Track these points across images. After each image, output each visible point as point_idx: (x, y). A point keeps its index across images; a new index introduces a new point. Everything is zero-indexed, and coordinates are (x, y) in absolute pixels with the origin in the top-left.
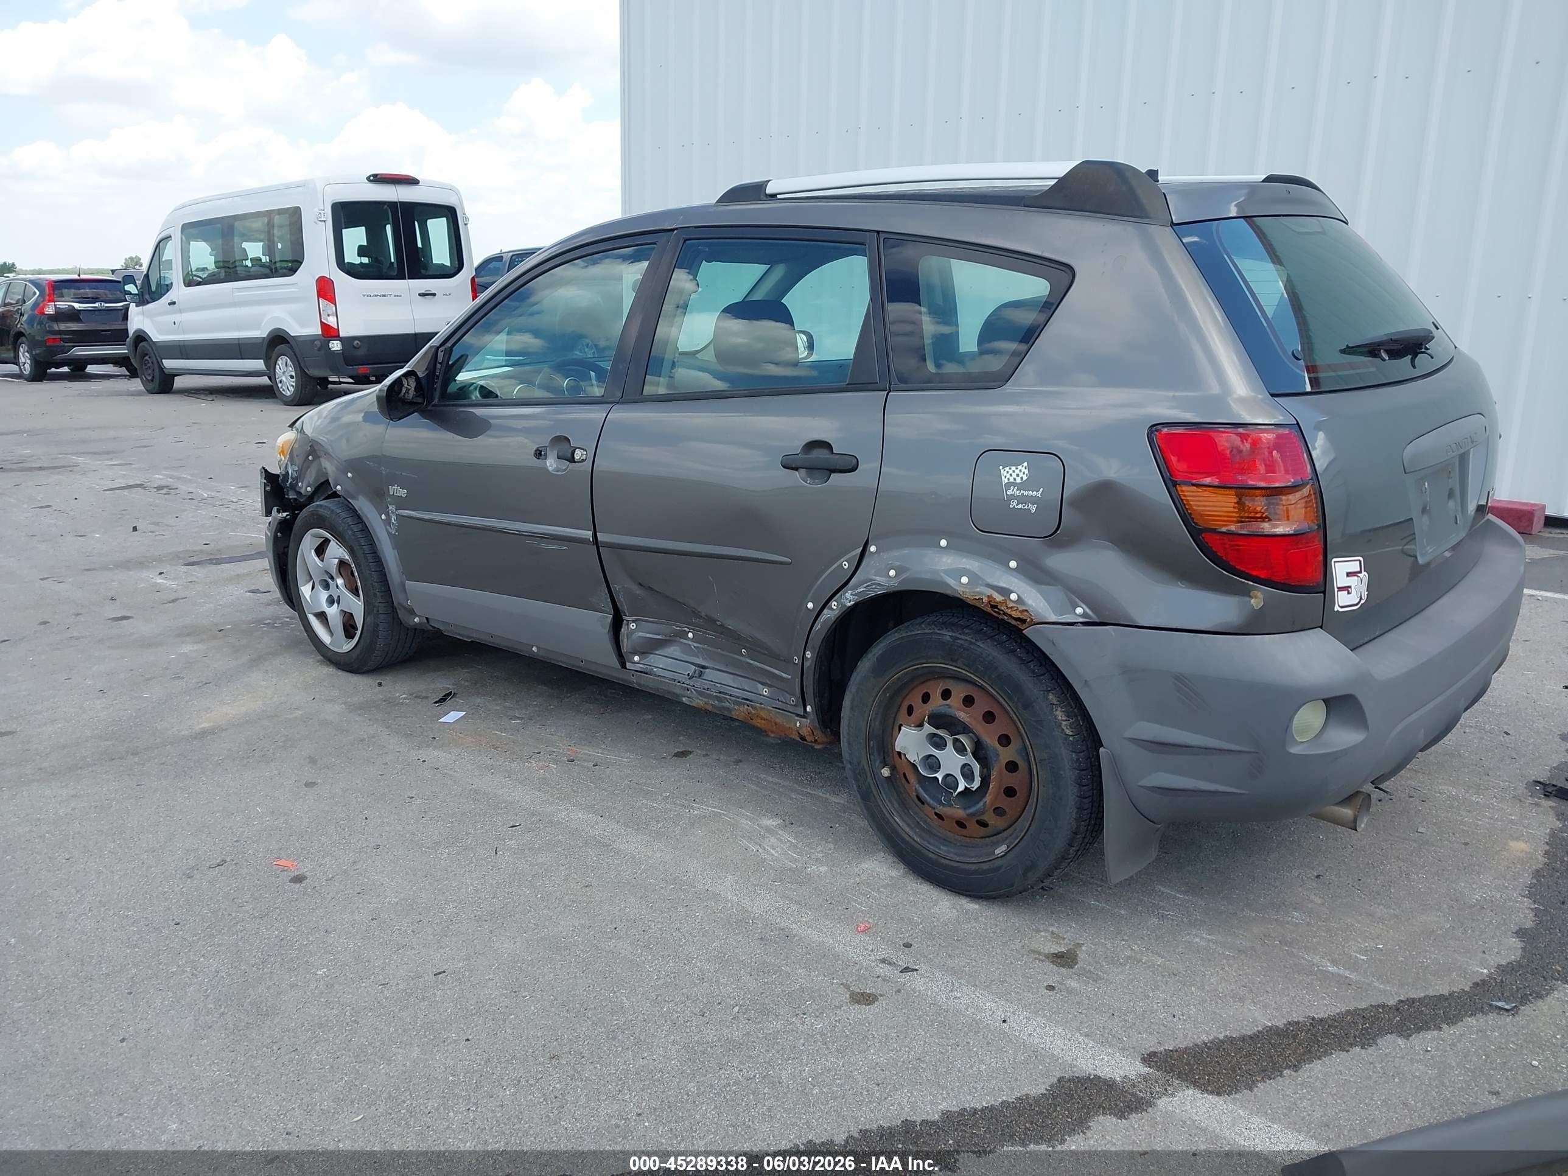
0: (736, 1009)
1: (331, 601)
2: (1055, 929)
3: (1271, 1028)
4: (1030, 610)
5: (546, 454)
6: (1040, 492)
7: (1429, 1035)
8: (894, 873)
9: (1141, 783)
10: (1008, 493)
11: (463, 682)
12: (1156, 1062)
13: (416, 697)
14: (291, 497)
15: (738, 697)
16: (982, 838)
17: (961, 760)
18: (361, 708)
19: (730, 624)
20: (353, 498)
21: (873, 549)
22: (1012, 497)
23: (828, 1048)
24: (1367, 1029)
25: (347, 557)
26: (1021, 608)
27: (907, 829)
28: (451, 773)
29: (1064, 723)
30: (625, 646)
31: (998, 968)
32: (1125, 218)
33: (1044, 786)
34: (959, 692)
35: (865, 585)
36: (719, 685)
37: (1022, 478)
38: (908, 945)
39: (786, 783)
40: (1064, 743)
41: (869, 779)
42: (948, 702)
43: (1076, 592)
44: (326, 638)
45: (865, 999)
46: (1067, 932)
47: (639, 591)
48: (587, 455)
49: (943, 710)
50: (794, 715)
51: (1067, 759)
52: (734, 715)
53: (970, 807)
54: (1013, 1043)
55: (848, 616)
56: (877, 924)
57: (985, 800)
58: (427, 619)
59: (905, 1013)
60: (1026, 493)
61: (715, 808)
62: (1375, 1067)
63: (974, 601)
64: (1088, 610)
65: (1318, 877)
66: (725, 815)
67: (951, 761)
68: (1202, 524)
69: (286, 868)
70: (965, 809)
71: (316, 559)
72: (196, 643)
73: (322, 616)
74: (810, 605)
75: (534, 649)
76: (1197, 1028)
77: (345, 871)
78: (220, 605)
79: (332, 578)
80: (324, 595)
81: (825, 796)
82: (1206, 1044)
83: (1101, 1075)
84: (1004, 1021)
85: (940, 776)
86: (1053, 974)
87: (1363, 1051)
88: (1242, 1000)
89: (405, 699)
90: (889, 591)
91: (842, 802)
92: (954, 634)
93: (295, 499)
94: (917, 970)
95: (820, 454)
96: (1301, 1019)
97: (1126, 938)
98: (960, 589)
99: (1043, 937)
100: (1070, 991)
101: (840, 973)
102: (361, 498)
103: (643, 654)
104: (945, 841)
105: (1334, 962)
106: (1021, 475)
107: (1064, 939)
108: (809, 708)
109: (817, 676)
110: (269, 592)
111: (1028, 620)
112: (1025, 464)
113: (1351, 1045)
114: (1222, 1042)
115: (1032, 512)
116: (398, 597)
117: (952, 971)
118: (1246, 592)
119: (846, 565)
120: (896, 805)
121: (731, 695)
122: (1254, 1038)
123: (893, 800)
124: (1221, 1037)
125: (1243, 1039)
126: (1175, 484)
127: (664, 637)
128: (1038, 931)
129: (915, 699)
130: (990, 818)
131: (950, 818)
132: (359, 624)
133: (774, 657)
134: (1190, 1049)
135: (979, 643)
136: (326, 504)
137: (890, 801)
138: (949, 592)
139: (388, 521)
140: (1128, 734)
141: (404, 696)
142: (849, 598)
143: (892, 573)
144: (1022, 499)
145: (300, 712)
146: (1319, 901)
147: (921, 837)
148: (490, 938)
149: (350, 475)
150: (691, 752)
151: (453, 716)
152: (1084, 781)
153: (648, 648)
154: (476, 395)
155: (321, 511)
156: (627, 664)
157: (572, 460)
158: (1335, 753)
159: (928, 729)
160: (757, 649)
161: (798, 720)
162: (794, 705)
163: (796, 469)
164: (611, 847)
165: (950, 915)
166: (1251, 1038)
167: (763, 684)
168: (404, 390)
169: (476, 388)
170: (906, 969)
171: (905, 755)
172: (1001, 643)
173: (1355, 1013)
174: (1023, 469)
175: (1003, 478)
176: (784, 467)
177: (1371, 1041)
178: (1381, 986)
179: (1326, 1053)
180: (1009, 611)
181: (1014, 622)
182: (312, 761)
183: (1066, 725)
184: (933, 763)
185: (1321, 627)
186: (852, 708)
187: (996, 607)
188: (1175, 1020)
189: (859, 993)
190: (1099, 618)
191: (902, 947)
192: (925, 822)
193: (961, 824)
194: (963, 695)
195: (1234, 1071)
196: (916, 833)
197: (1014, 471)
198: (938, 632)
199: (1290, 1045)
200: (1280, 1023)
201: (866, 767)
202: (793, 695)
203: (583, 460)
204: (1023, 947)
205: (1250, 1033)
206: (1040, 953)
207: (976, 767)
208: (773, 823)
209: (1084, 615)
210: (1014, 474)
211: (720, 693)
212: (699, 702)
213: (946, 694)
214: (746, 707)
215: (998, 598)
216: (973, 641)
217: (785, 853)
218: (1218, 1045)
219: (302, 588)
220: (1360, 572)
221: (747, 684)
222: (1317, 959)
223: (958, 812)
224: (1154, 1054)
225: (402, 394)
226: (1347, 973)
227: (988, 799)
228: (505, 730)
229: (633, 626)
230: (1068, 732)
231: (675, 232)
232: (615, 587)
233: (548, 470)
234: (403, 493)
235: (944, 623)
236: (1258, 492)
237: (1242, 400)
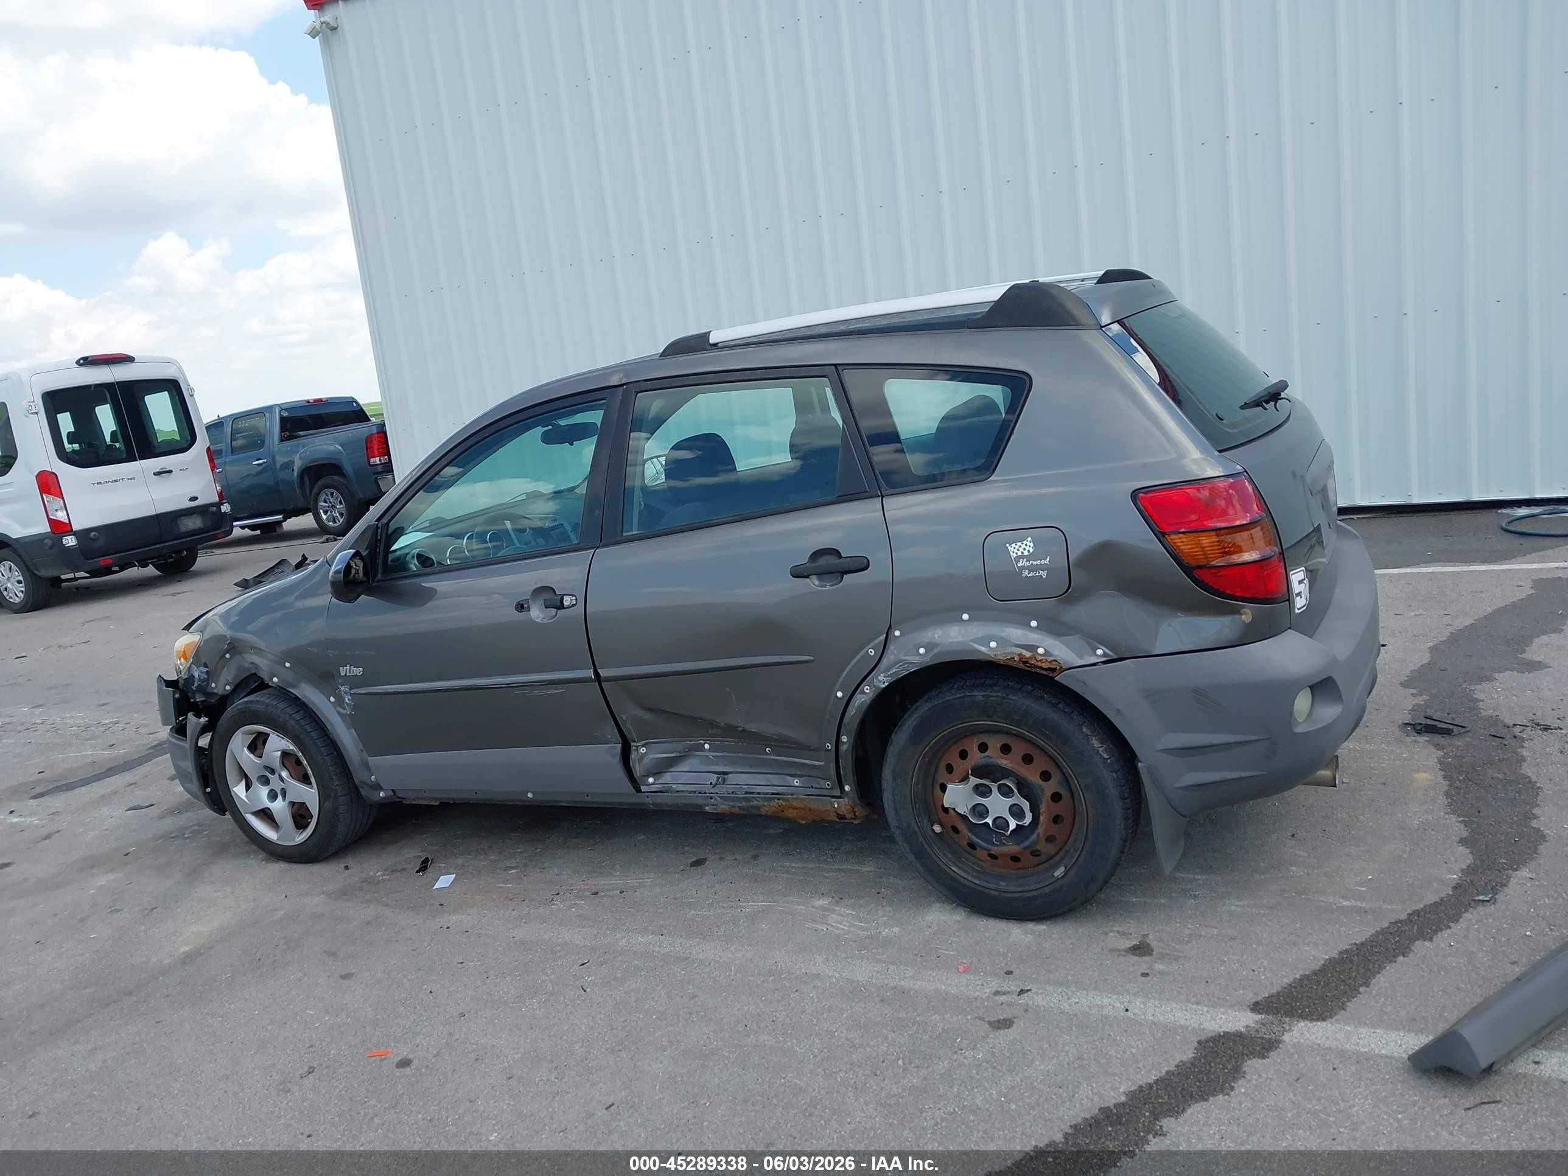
0: (900, 1062)
1: (273, 796)
2: (1120, 929)
3: (1330, 959)
4: (1058, 659)
5: (529, 606)
6: (1048, 560)
7: (1446, 934)
8: (957, 918)
9: (1177, 785)
10: (1019, 565)
11: (433, 846)
12: (1262, 1009)
13: (393, 871)
14: (198, 700)
15: (767, 794)
16: (1035, 866)
17: (1009, 801)
18: (345, 893)
19: (752, 727)
20: (294, 686)
21: (897, 633)
22: (1023, 568)
23: (999, 1071)
24: (1398, 941)
25: (292, 747)
26: (1050, 659)
27: (965, 876)
28: (483, 932)
29: (1101, 749)
30: (638, 770)
31: (1094, 971)
32: (1063, 328)
33: (1092, 807)
34: (994, 743)
35: (897, 666)
36: (746, 787)
37: (1029, 551)
38: (1009, 973)
40: (1104, 767)
41: (921, 839)
42: (987, 754)
43: (1094, 639)
44: (270, 834)
45: (1005, 1024)
46: (1129, 928)
47: (647, 716)
48: (576, 599)
49: (985, 761)
50: (829, 798)
51: (1110, 779)
52: (763, 811)
53: (1022, 842)
54: (1144, 1025)
55: (883, 697)
56: (971, 962)
57: (1038, 831)
58: (393, 790)
59: (1043, 1027)
60: (1035, 563)
61: (762, 902)
62: (1421, 968)
63: (1007, 661)
64: (1107, 651)
65: (1293, 836)
66: (776, 906)
67: (998, 805)
68: (1193, 563)
69: (383, 1057)
70: (1019, 844)
71: (252, 756)
72: (107, 872)
73: (265, 814)
74: (839, 694)
75: (530, 795)
76: (1277, 975)
77: (447, 1044)
78: (107, 830)
79: (273, 772)
80: (264, 792)
82: (1290, 985)
83: (1228, 1030)
84: (1127, 1010)
85: (989, 820)
86: (1142, 963)
87: (1406, 959)
88: (1295, 944)
89: (383, 875)
90: (922, 667)
92: (985, 693)
93: (202, 701)
94: (1030, 990)
95: (830, 560)
96: (1348, 947)
97: (1178, 921)
98: (992, 654)
99: (1113, 937)
100: (1162, 973)
101: (968, 1009)
102: (303, 685)
103: (656, 774)
104: (1004, 878)
105: (1344, 898)
106: (1027, 548)
107: (1131, 934)
108: (847, 788)
109: (854, 756)
111: (1058, 668)
112: (1029, 539)
113: (1395, 956)
114: (1301, 980)
115: (1044, 577)
116: (359, 775)
117: (1058, 983)
118: (1236, 611)
119: (872, 652)
120: (950, 856)
121: (759, 793)
122: (1323, 970)
123: (945, 852)
124: (1298, 976)
125: (1314, 973)
126: (1164, 534)
127: (678, 754)
128: (1106, 934)
129: (954, 758)
130: (1042, 846)
131: (1004, 855)
132: (314, 809)
133: (801, 748)
134: (1281, 992)
135: (1011, 697)
136: (256, 699)
137: (944, 855)
138: (981, 657)
139: (340, 702)
140: (1160, 747)
141: (379, 873)
142: (882, 680)
143: (922, 651)
144: (1032, 569)
145: (281, 913)
146: (1304, 854)
147: (980, 879)
148: (635, 1065)
149: (287, 665)
150: (705, 859)
151: (445, 881)
152: (1126, 795)
153: (660, 768)
154: (414, 565)
155: (252, 707)
156: (642, 787)
157: (561, 606)
158: (1325, 727)
159: (974, 781)
160: (782, 744)
161: (834, 802)
162: (831, 789)
163: (807, 577)
164: (690, 959)
165: (1027, 940)
166: (1320, 971)
167: (792, 776)
168: (353, 572)
169: (413, 557)
170: (1022, 992)
171: (954, 809)
172: (1029, 693)
173: (1383, 931)
174: (1028, 543)
175: (1011, 553)
176: (794, 577)
177: (1407, 950)
178: (1389, 907)
179: (1381, 968)
180: (1039, 664)
181: (1044, 672)
183: (1102, 751)
184: (981, 811)
185: (1290, 628)
186: (894, 778)
187: (1027, 662)
188: (1256, 973)
189: (995, 1021)
190: (1117, 654)
191: (1006, 975)
192: (978, 866)
193: (1015, 859)
194: (999, 745)
195: (1324, 1000)
196: (974, 877)
197: (1020, 546)
198: (970, 694)
199: (1351, 968)
200: (1334, 954)
201: (916, 828)
202: (829, 780)
203: (574, 605)
204: (1102, 949)
205: (1318, 968)
206: (1119, 950)
207: (1026, 805)
208: (825, 902)
209: (1105, 655)
210: (1021, 549)
211: (746, 793)
212: (723, 807)
213: (983, 747)
214: (776, 801)
215: (1028, 654)
216: (1005, 696)
217: (853, 925)
218: (1302, 982)
219: (234, 789)
220: (1304, 579)
221: (775, 779)
222: (1331, 899)
223: (1013, 848)
224: (1256, 1004)
225: (352, 575)
226: (1359, 904)
227: (1040, 830)
228: (507, 882)
229: (643, 750)
230: (1106, 756)
231: (625, 387)
232: (622, 717)
233: (537, 623)
234: (358, 671)
235: (973, 686)
236: (1223, 531)
237: (1194, 460)
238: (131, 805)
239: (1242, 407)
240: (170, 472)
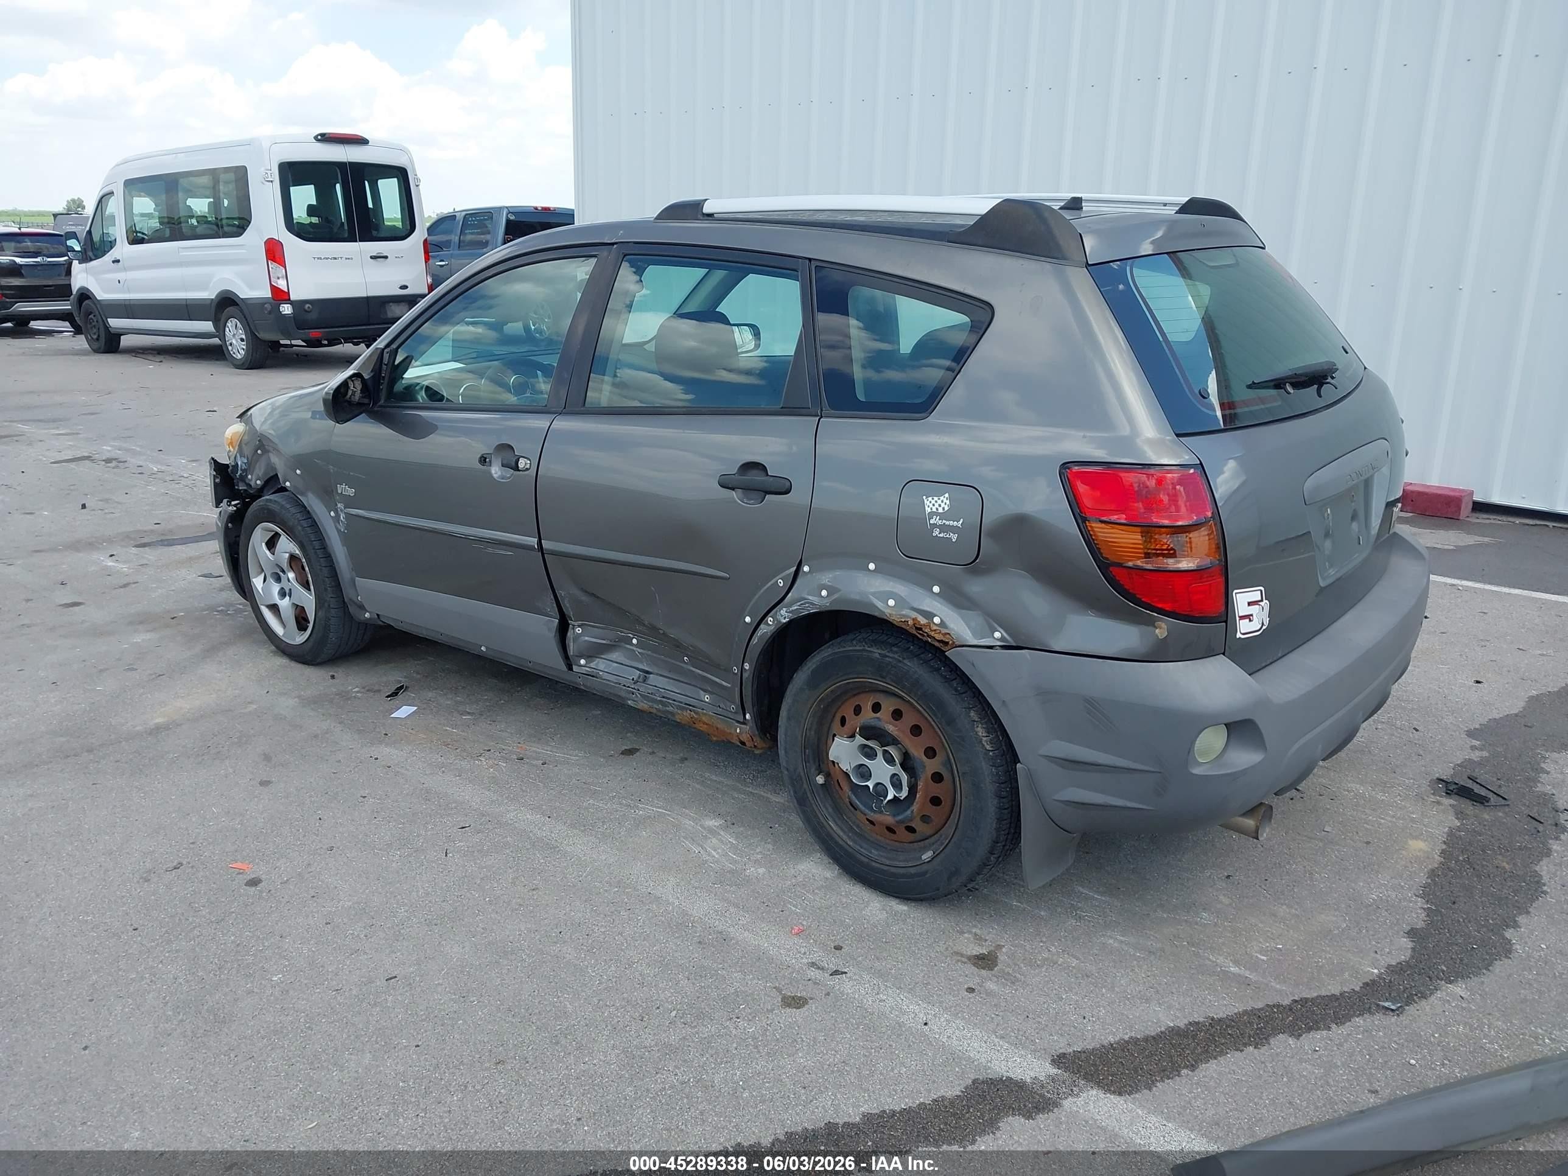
0: (674, 1013)
1: (283, 594)
2: (978, 932)
3: (1173, 1028)
4: (952, 633)
5: (490, 461)
6: (961, 522)
7: (1318, 1035)
8: (828, 874)
9: (1056, 798)
10: (931, 522)
11: (415, 675)
12: (1065, 1063)
13: (368, 691)
14: (240, 488)
15: (681, 703)
16: (910, 843)
17: (891, 770)
18: (314, 702)
19: (673, 633)
20: (303, 494)
21: (806, 569)
22: (935, 526)
23: (759, 1052)
24: (1260, 1029)
25: (297, 552)
26: (944, 631)
27: (841, 834)
28: (403, 771)
29: (984, 739)
30: (572, 650)
31: (922, 971)
32: (1043, 259)
33: (966, 798)
34: (888, 705)
35: (799, 604)
36: (663, 691)
37: (944, 509)
38: (838, 948)
39: (730, 782)
40: (984, 758)
41: (805, 786)
42: (878, 715)
43: (994, 619)
44: (279, 630)
45: (795, 1002)
46: (989, 933)
47: (584, 598)
48: (530, 464)
49: (874, 723)
50: (734, 722)
51: (988, 774)
52: (678, 718)
53: (898, 814)
54: (932, 1045)
55: (783, 632)
56: (810, 926)
57: (912, 808)
58: (378, 615)
59: (832, 1017)
60: (947, 523)
61: (660, 808)
62: (1266, 1066)
63: (901, 623)
64: (1005, 635)
65: (1228, 877)
66: (669, 815)
67: (882, 771)
68: (1112, 558)
69: (241, 871)
70: (894, 816)
71: (267, 552)
72: (148, 631)
73: (274, 608)
74: (748, 619)
75: (483, 648)
76: (1106, 1030)
77: (300, 874)
78: (173, 590)
79: (283, 571)
80: (276, 588)
81: (765, 795)
82: (1112, 1045)
83: (1012, 1076)
84: (926, 1024)
85: (870, 784)
86: (973, 975)
87: (1256, 1051)
88: (1148, 1001)
89: (358, 692)
90: (822, 610)
91: (782, 801)
92: (883, 652)
93: (245, 490)
94: (846, 973)
95: (755, 477)
96: (1201, 1020)
97: (1044, 940)
98: (887, 611)
99: (966, 938)
100: (990, 993)
101: (773, 976)
102: (310, 495)
103: (589, 657)
104: (877, 846)
105: (1236, 963)
106: (943, 505)
107: (986, 940)
108: (748, 716)
109: (755, 686)
110: (222, 576)
111: (951, 642)
112: (947, 495)
113: (1245, 1045)
114: (1127, 1042)
115: (954, 540)
116: (348, 593)
117: (881, 975)
118: (1151, 623)
119: (781, 583)
120: (830, 810)
121: (674, 700)
122: (1156, 1039)
123: (828, 806)
124: (1126, 1037)
125: (1146, 1039)
126: (1084, 520)
127: (608, 642)
128: (962, 933)
129: (848, 711)
130: (916, 824)
131: (881, 824)
132: (311, 617)
133: (713, 666)
134: (1097, 1050)
135: (906, 661)
136: (276, 499)
137: (824, 806)
138: (876, 614)
139: (337, 519)
140: (1043, 751)
141: (356, 689)
142: (784, 615)
143: (824, 593)
144: (943, 528)
145: (255, 707)
146: (1226, 901)
147: (855, 842)
148: (439, 943)
149: (298, 472)
150: (637, 750)
151: (405, 711)
152: (1004, 794)
153: (594, 652)
154: (422, 396)
155: (272, 506)
156: (574, 667)
157: (516, 468)
158: (1235, 773)
159: (859, 740)
160: (700, 659)
161: (738, 727)
162: (736, 713)
163: (733, 489)
164: (558, 849)
165: (879, 917)
166: (1154, 1038)
167: (705, 691)
168: (350, 393)
169: (422, 388)
170: (836, 973)
171: (838, 764)
172: (926, 662)
173: (1252, 1013)
174: (945, 500)
175: (926, 507)
176: (721, 486)
177: (1264, 1041)
178: (1278, 986)
179: (1222, 1053)
180: (932, 634)
181: (937, 644)
182: (267, 758)
183: (986, 741)
184: (864, 772)
185: (1224, 654)
186: (789, 719)
187: (921, 629)
188: (1085, 1021)
189: (790, 997)
190: (1015, 642)
191: (833, 950)
192: (858, 826)
193: (890, 830)
194: (892, 709)
195: (1136, 1071)
196: (849, 837)
197: (936, 502)
198: (869, 649)
199: (1189, 1045)
200: (1182, 1023)
201: (802, 774)
202: (734, 703)
203: (527, 469)
204: (947, 949)
205: (1153, 1034)
206: (962, 955)
207: (904, 778)
208: (716, 824)
209: (1002, 639)
210: (937, 504)
211: (664, 697)
212: (643, 705)
213: (876, 708)
214: (688, 711)
215: (923, 621)
216: (901, 659)
217: (726, 855)
218: (1124, 1046)
219: (254, 580)
220: (1262, 601)
221: (688, 690)
222: (1221, 960)
223: (888, 819)
224: (1063, 1056)
225: (348, 396)
226: (1247, 974)
227: (915, 807)
228: (455, 726)
229: (579, 630)
230: (988, 747)
231: (615, 246)
232: (561, 593)
233: (492, 477)
234: (351, 492)
235: (873, 641)
236: (1163, 530)
237: (1150, 442)
238: (206, 572)
239: (1249, 387)
240: (386, 257)
